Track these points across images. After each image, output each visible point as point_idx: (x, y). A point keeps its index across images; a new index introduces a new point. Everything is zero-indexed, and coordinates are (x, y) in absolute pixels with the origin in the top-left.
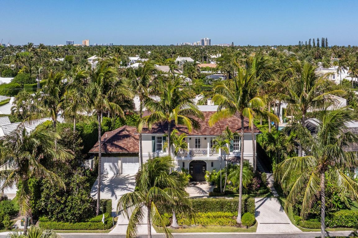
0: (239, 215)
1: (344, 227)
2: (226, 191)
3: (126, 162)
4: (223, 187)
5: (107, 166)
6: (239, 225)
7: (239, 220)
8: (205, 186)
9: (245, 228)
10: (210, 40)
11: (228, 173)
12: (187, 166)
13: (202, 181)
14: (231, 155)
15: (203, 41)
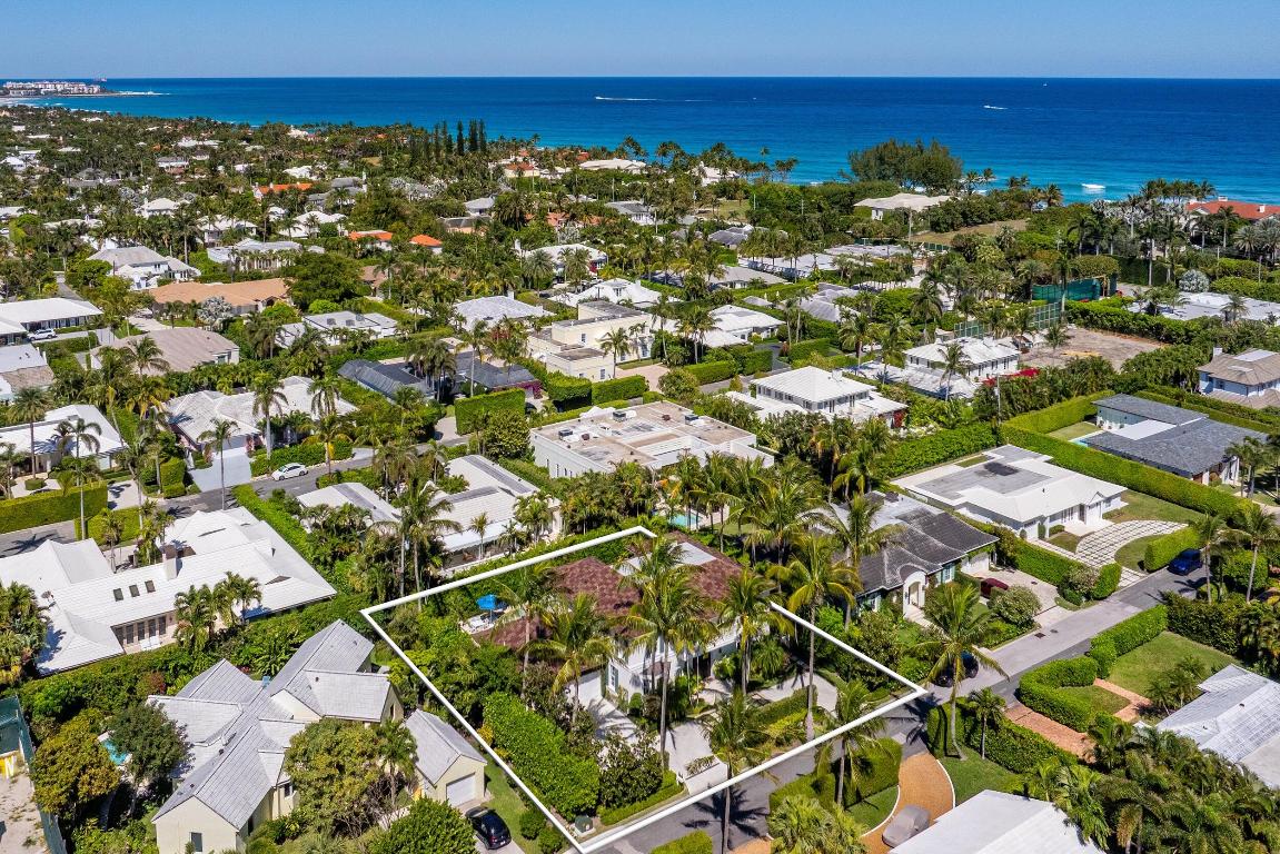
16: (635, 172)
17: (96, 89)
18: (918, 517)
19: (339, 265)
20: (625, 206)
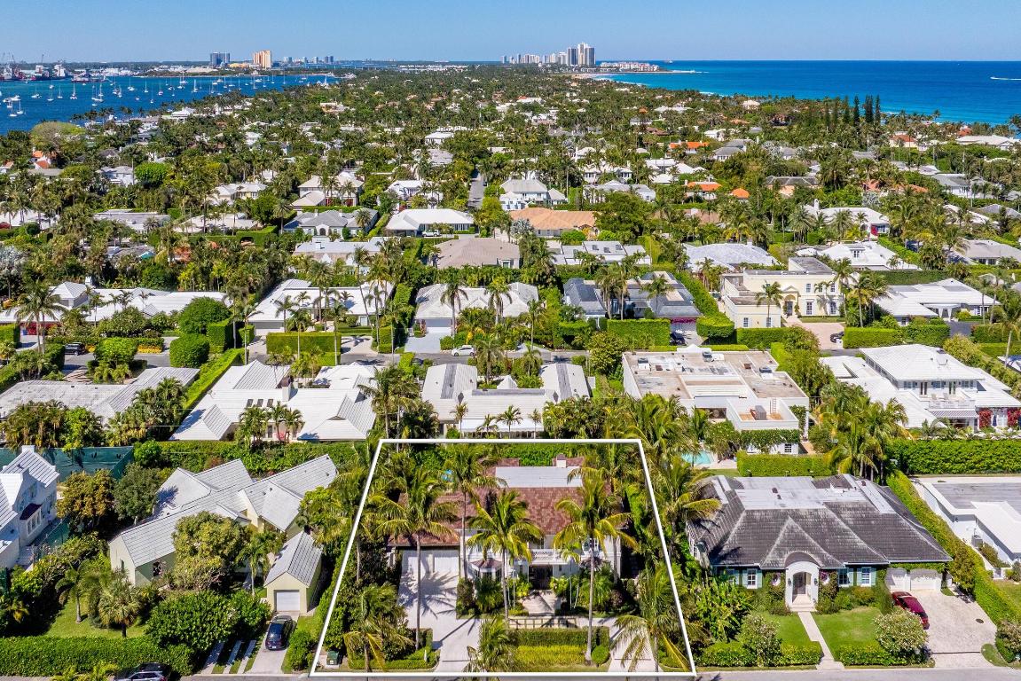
0: (589, 651)
1: (716, 665)
2: (577, 608)
3: (439, 556)
4: (574, 601)
5: (413, 562)
6: (589, 663)
7: (588, 655)
8: (550, 598)
9: (595, 666)
10: (592, 50)
11: (581, 585)
12: (526, 571)
13: (546, 588)
14: (586, 555)
15: (574, 52)
16: (1003, 149)
17: (656, 68)
18: (855, 509)
19: (634, 204)
20: (951, 178)
